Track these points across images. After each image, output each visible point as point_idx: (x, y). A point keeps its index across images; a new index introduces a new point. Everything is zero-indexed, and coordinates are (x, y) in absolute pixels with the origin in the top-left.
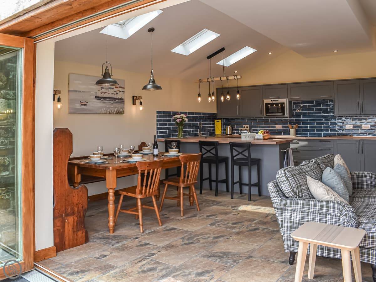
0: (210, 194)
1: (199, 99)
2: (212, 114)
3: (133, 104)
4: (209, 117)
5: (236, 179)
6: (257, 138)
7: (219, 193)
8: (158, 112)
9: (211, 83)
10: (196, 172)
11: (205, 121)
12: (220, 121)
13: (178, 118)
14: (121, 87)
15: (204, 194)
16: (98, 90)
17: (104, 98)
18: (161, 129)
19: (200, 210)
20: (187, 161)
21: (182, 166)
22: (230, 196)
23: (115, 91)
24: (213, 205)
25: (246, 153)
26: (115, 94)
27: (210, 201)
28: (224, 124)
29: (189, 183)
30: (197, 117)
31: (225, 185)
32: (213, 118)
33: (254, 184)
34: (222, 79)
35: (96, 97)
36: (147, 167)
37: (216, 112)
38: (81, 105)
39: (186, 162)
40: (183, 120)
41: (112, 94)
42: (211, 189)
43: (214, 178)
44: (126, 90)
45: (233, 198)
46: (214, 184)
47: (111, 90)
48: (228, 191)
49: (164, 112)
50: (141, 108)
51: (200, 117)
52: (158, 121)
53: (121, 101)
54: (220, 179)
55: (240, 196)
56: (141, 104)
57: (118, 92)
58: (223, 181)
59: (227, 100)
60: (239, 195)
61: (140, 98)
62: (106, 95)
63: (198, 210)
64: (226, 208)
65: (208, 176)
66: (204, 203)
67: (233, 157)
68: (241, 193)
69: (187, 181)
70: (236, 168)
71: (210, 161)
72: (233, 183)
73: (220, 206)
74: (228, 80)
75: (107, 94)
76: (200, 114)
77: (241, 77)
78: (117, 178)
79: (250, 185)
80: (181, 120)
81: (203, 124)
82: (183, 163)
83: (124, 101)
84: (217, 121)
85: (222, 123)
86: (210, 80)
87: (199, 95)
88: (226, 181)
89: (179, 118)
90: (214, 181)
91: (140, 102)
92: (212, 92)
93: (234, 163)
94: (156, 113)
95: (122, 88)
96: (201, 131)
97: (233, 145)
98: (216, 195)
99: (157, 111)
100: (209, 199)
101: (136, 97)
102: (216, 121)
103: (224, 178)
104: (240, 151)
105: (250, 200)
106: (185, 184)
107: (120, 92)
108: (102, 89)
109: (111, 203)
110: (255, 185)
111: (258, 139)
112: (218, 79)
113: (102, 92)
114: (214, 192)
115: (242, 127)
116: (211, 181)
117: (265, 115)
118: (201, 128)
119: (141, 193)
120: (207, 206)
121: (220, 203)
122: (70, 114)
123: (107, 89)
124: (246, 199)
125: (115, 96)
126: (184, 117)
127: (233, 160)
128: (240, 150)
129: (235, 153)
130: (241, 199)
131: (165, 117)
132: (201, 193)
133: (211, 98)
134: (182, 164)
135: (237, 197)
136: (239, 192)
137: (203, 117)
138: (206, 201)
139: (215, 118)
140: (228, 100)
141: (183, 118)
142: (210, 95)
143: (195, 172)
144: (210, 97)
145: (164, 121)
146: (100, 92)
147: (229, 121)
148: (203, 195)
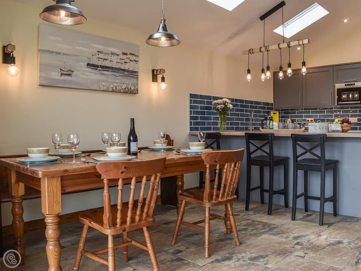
0: (261, 211)
1: (249, 77)
2: (267, 104)
3: (153, 81)
4: (263, 108)
5: (300, 190)
6: (332, 129)
7: (274, 210)
8: (192, 96)
9: (265, 53)
10: (233, 181)
11: (259, 112)
12: (277, 113)
13: (219, 104)
14: (132, 54)
15: (252, 209)
16: (93, 54)
17: (103, 67)
18: (196, 118)
19: (241, 243)
20: (216, 161)
21: (208, 171)
22: (290, 215)
23: (123, 59)
24: (264, 233)
25: (318, 152)
26: (122, 63)
27: (259, 225)
28: (282, 117)
29: (220, 200)
30: (247, 107)
31: (282, 197)
32: (268, 108)
33: (328, 198)
34: (280, 47)
35: (88, 65)
36: (122, 172)
37: (273, 103)
38: (62, 74)
39: (213, 163)
40: (226, 106)
41: (117, 62)
42: (262, 202)
43: (266, 186)
44: (139, 59)
45: (294, 220)
46: (266, 195)
47: (115, 57)
48: (286, 206)
49: (201, 97)
50: (163, 86)
51: (251, 107)
52: (191, 107)
53: (133, 74)
54: (275, 188)
55: (304, 215)
56: (163, 79)
57: (128, 61)
58: (280, 192)
59: (287, 76)
60: (304, 213)
61: (162, 71)
62: (107, 64)
63: (236, 245)
64: (283, 240)
65: (258, 184)
66: (250, 229)
67: (296, 157)
68: (306, 210)
69: (217, 196)
70: (301, 173)
71: (261, 163)
72: (296, 197)
73: (274, 235)
74: (289, 47)
75: (108, 61)
76: (251, 102)
77: (309, 40)
78: (62, 194)
79: (323, 200)
80: (223, 106)
81: (254, 116)
82: (208, 166)
83: (138, 76)
84: (274, 113)
85: (279, 116)
86: (263, 49)
87: (249, 72)
88: (284, 192)
89: (221, 104)
90: (267, 191)
91: (162, 78)
92: (267, 66)
93: (297, 166)
94: (188, 96)
95: (134, 56)
96: (253, 124)
97: (296, 139)
98: (270, 213)
99: (191, 94)
100: (258, 219)
101: (157, 70)
102: (272, 113)
103: (282, 187)
104: (308, 148)
105: (322, 224)
106: (214, 201)
107: (131, 61)
108: (100, 54)
109: (51, 243)
110: (329, 200)
111: (334, 131)
112: (276, 47)
113: (98, 58)
114: (267, 207)
115: (305, 120)
116: (263, 191)
117: (336, 104)
118: (252, 121)
119: (113, 224)
120: (255, 235)
121: (275, 228)
122: (40, 87)
123: (108, 54)
124: (315, 222)
125: (122, 67)
126: (228, 103)
127: (297, 161)
128: (307, 145)
129: (300, 151)
130: (307, 221)
131: (203, 103)
132: (247, 209)
133: (265, 75)
134: (206, 168)
135: (301, 217)
136: (304, 208)
137: (256, 107)
138: (253, 223)
139: (272, 109)
140: (289, 75)
141: (226, 104)
142: (263, 71)
143: (231, 180)
144: (263, 74)
145: (202, 108)
146: (95, 57)
147: (288, 113)
148: (251, 213)
